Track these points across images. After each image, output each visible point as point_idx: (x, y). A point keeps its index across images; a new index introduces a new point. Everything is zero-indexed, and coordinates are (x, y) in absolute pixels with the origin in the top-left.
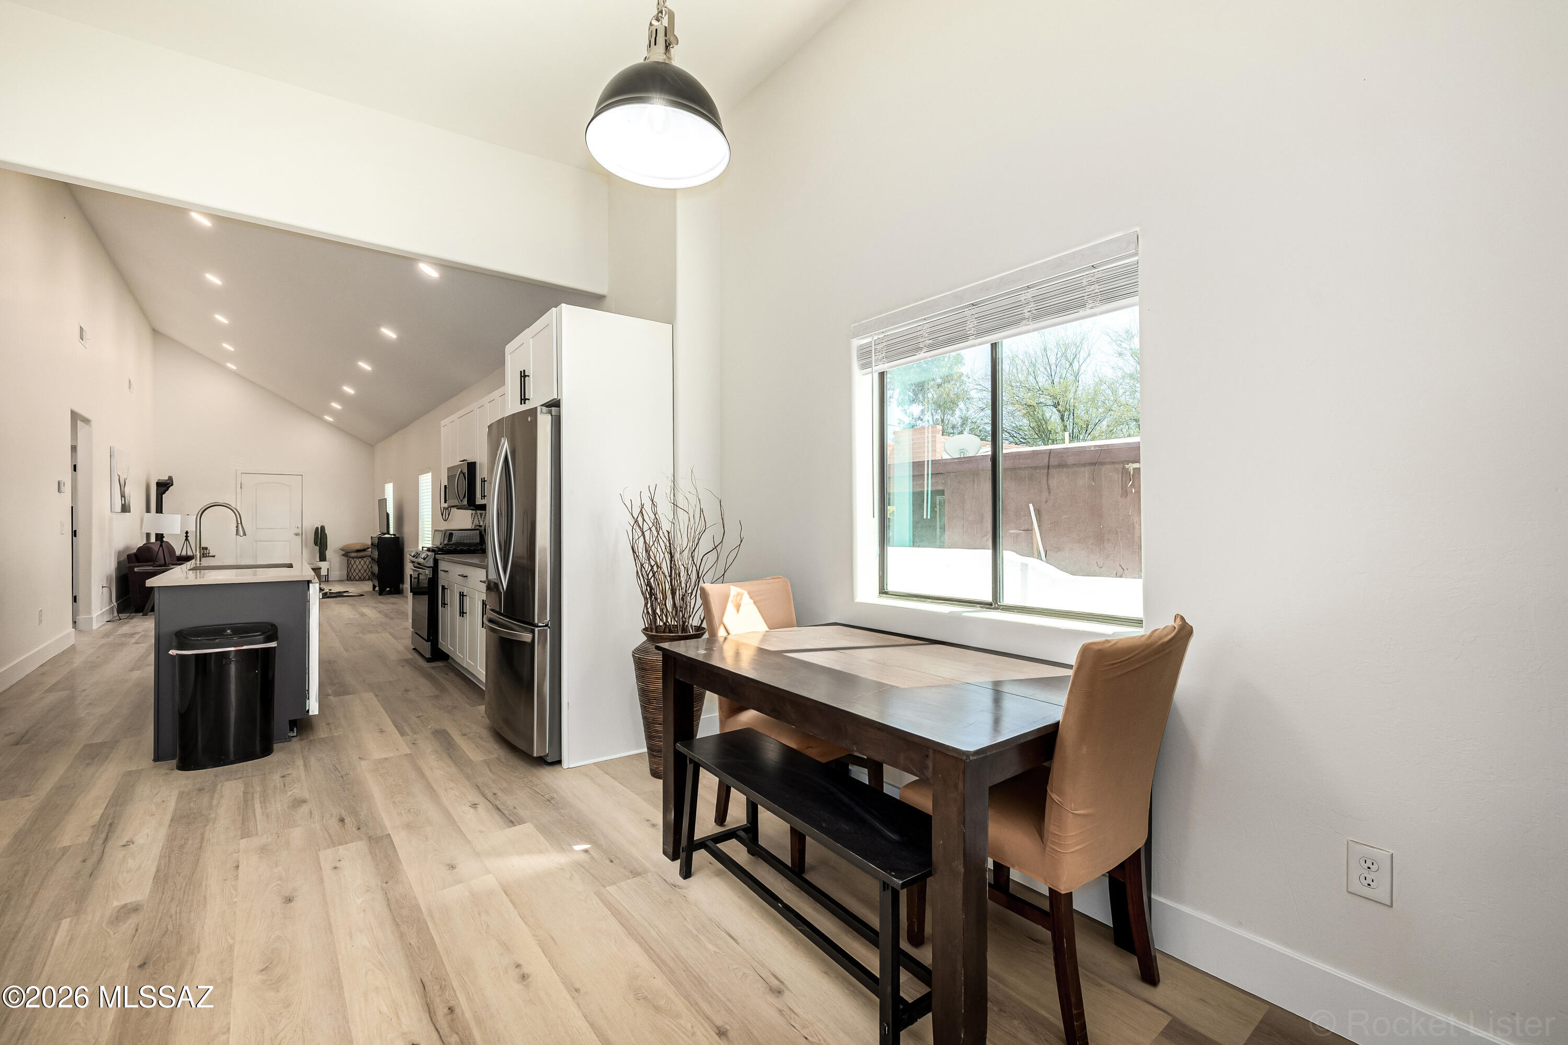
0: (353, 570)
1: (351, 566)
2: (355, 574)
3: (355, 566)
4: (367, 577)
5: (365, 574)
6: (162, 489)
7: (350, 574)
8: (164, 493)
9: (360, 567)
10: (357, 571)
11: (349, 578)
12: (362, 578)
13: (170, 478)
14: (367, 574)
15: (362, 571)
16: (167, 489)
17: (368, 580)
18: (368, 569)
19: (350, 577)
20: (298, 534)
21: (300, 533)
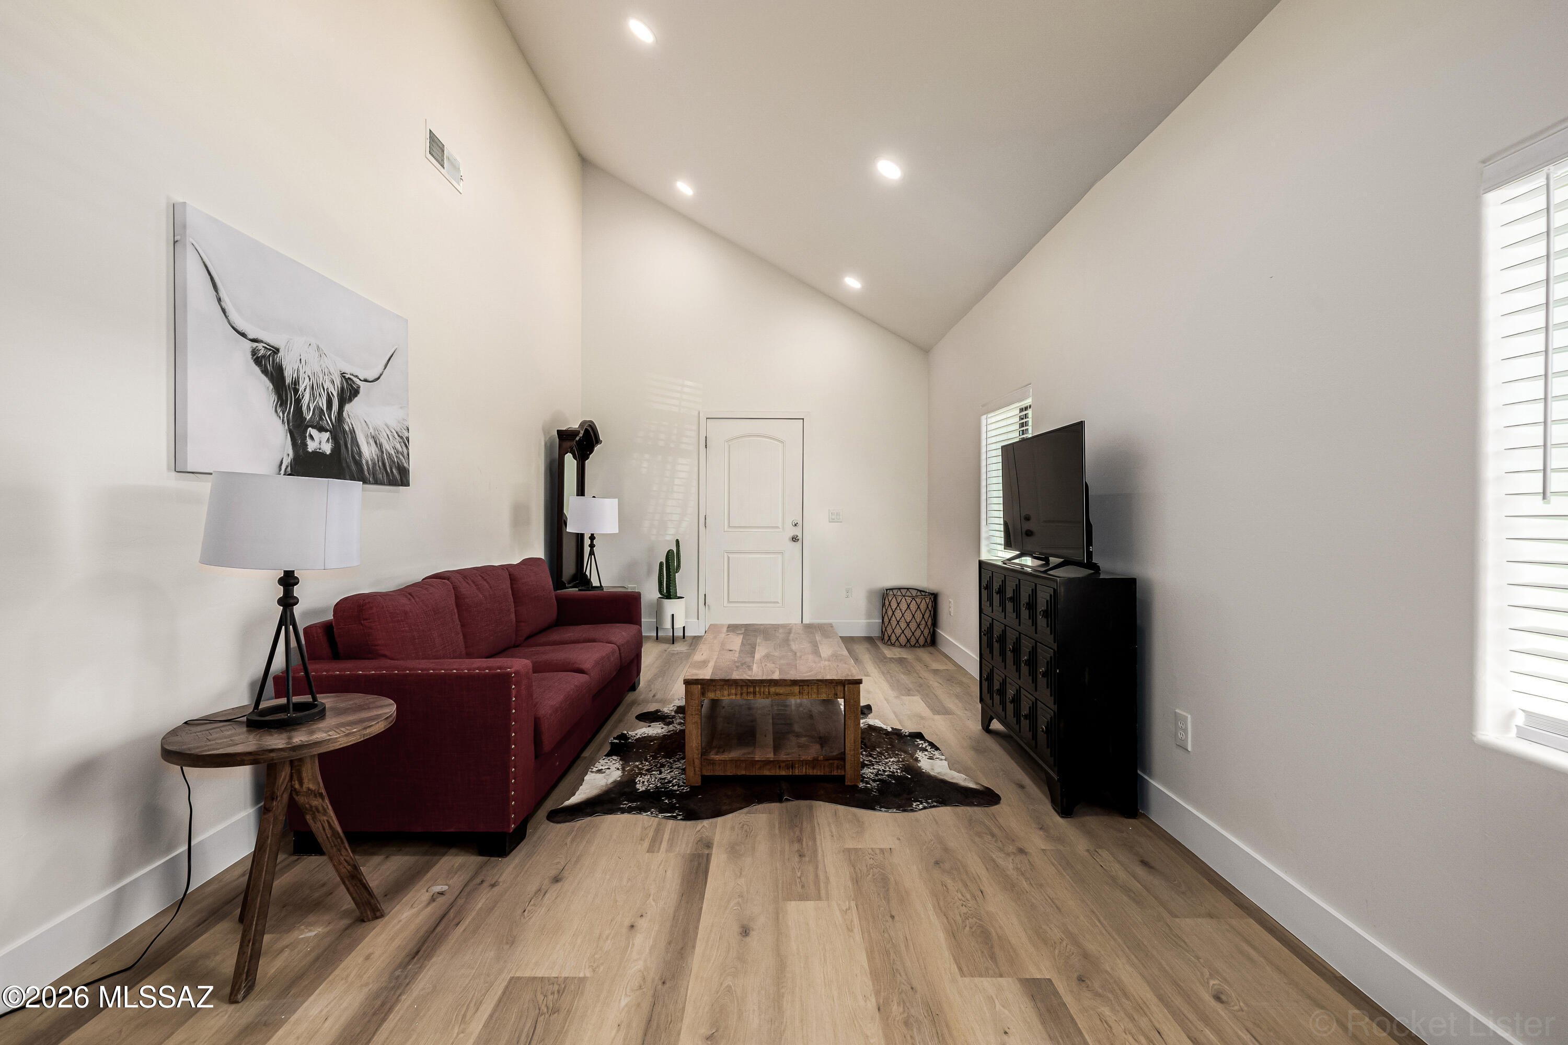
0: (894, 622)
1: (890, 613)
2: (898, 631)
3: (898, 614)
4: (922, 641)
5: (918, 633)
7: (889, 631)
9: (908, 617)
10: (903, 625)
11: (886, 638)
12: (913, 641)
14: (922, 632)
15: (913, 626)
17: (924, 646)
18: (923, 622)
19: (889, 637)
20: (795, 539)
21: (800, 537)
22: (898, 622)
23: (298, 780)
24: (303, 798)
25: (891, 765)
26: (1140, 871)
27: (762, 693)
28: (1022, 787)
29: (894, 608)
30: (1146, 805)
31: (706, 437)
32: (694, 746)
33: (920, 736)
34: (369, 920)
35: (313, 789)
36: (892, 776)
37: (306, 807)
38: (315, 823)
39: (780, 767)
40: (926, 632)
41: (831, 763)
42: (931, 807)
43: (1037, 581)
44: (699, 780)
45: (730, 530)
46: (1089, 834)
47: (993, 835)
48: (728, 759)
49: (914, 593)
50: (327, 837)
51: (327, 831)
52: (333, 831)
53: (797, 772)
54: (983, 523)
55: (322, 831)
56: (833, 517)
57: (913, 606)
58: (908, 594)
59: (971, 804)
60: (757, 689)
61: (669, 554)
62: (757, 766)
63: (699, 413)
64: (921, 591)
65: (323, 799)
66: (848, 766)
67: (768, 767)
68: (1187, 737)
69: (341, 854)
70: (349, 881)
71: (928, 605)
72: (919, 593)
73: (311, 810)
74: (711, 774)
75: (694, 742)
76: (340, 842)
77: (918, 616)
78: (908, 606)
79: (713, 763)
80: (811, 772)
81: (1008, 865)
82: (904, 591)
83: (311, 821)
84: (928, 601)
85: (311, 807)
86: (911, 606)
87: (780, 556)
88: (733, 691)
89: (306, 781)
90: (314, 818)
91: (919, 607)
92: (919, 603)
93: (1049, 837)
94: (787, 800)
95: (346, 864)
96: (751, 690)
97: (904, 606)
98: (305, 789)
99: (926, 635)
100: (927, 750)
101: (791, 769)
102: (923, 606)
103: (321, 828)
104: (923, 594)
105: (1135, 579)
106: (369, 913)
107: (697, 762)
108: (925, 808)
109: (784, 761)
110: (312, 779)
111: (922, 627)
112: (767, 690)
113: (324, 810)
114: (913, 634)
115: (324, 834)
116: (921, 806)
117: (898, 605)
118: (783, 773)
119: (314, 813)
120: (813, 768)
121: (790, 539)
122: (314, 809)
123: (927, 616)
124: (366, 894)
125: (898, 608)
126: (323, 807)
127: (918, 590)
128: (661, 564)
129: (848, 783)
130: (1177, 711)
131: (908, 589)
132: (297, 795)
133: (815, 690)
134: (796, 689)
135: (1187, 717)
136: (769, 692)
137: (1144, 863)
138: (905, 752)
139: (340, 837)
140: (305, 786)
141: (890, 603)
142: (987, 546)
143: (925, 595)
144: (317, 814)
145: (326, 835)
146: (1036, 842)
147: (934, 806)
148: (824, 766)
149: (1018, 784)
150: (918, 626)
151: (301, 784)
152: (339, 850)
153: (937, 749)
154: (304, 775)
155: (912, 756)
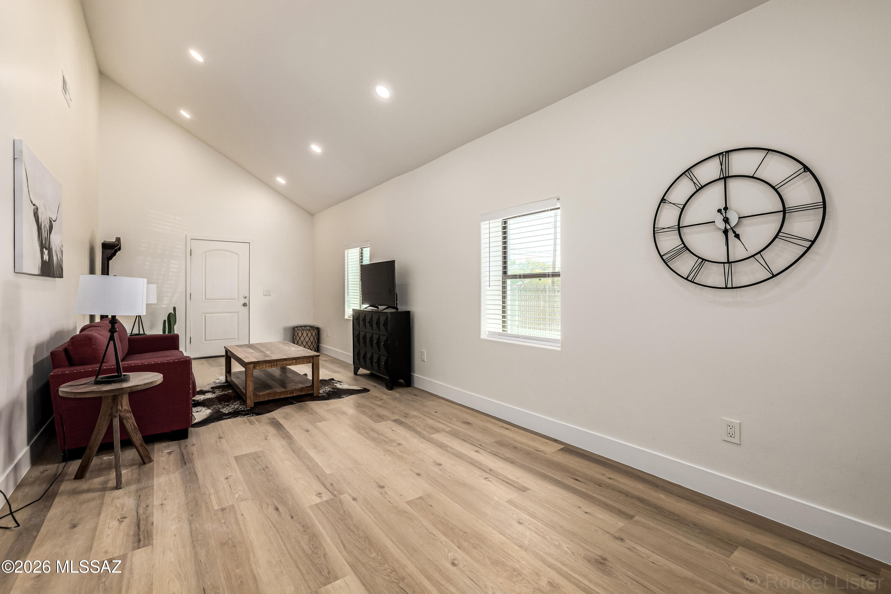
1: (298, 338)
3: (302, 339)
6: (109, 252)
8: (110, 258)
9: (307, 339)
13: (118, 239)
14: (314, 346)
15: (309, 343)
16: (114, 254)
18: (314, 341)
20: (245, 305)
21: (248, 304)
22: (302, 342)
23: (121, 406)
24: (122, 413)
25: (327, 389)
26: (414, 397)
27: (280, 365)
28: (375, 386)
29: (300, 336)
30: (413, 384)
31: (191, 249)
32: (251, 390)
33: (333, 379)
34: (148, 463)
35: (127, 409)
36: (329, 391)
37: (124, 417)
38: (127, 423)
39: (287, 393)
40: (315, 346)
41: (308, 389)
42: (348, 396)
43: (380, 314)
44: (253, 405)
45: (206, 301)
46: (399, 393)
47: (372, 398)
48: (265, 394)
49: (308, 328)
50: (132, 429)
51: (132, 426)
52: (134, 427)
53: (294, 395)
54: (346, 295)
55: (130, 427)
56: (266, 293)
57: (309, 335)
58: (305, 329)
59: (361, 393)
60: (278, 363)
61: (169, 316)
62: (278, 395)
63: (186, 236)
64: (312, 327)
65: (131, 413)
66: (315, 389)
67: (283, 394)
68: (424, 358)
69: (137, 436)
70: (140, 447)
71: (316, 334)
72: (311, 328)
73: (126, 418)
74: (258, 401)
75: (251, 389)
76: (137, 431)
77: (312, 339)
78: (307, 334)
79: (258, 396)
80: (300, 394)
81: (379, 403)
82: (303, 328)
83: (126, 423)
84: (316, 331)
85: (126, 417)
86: (308, 334)
87: (236, 314)
88: (268, 365)
89: (124, 406)
90: (127, 421)
91: (312, 335)
92: (312, 333)
93: (388, 395)
94: (295, 403)
95: (139, 440)
96: (276, 364)
97: (305, 335)
98: (123, 409)
99: (315, 347)
100: (338, 383)
101: (292, 394)
102: (314, 334)
103: (130, 426)
104: (313, 328)
105: (410, 311)
106: (147, 460)
107: (252, 397)
108: (346, 396)
109: (289, 391)
110: (125, 404)
111: (313, 344)
112: (282, 363)
113: (131, 417)
114: (309, 347)
115: (131, 428)
116: (345, 396)
117: (302, 334)
118: (289, 396)
119: (127, 420)
120: (301, 392)
121: (242, 305)
122: (127, 417)
123: (315, 339)
124: (146, 452)
125: (302, 336)
126: (131, 416)
127: (310, 326)
128: (165, 321)
129: (315, 395)
130: (422, 350)
131: (305, 326)
132: (121, 412)
133: (302, 361)
134: (294, 361)
135: (424, 351)
136: (283, 364)
137: (415, 395)
138: (330, 385)
139: (137, 429)
140: (124, 408)
141: (298, 334)
142: (348, 304)
143: (314, 329)
144: (128, 419)
145: (132, 428)
146: (385, 397)
147: (349, 396)
148: (305, 391)
149: (373, 386)
150: (312, 343)
151: (122, 407)
152: (137, 434)
153: (341, 382)
154: (123, 403)
155: (334, 385)
